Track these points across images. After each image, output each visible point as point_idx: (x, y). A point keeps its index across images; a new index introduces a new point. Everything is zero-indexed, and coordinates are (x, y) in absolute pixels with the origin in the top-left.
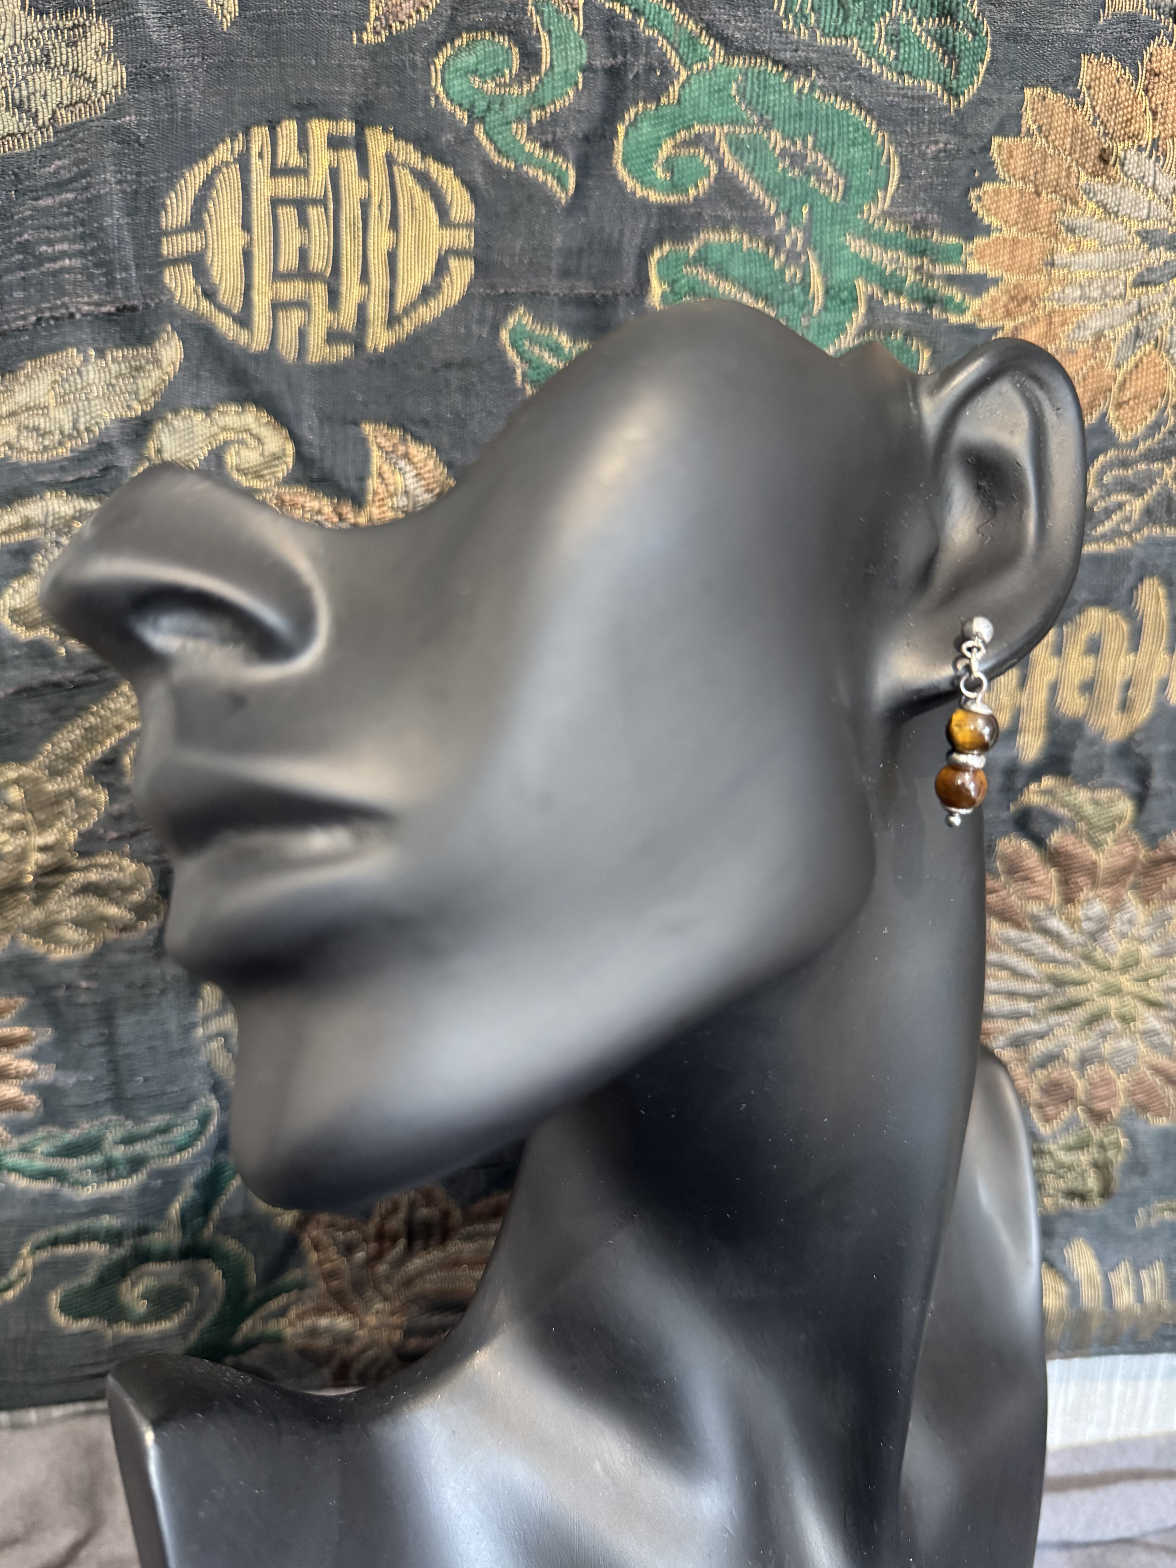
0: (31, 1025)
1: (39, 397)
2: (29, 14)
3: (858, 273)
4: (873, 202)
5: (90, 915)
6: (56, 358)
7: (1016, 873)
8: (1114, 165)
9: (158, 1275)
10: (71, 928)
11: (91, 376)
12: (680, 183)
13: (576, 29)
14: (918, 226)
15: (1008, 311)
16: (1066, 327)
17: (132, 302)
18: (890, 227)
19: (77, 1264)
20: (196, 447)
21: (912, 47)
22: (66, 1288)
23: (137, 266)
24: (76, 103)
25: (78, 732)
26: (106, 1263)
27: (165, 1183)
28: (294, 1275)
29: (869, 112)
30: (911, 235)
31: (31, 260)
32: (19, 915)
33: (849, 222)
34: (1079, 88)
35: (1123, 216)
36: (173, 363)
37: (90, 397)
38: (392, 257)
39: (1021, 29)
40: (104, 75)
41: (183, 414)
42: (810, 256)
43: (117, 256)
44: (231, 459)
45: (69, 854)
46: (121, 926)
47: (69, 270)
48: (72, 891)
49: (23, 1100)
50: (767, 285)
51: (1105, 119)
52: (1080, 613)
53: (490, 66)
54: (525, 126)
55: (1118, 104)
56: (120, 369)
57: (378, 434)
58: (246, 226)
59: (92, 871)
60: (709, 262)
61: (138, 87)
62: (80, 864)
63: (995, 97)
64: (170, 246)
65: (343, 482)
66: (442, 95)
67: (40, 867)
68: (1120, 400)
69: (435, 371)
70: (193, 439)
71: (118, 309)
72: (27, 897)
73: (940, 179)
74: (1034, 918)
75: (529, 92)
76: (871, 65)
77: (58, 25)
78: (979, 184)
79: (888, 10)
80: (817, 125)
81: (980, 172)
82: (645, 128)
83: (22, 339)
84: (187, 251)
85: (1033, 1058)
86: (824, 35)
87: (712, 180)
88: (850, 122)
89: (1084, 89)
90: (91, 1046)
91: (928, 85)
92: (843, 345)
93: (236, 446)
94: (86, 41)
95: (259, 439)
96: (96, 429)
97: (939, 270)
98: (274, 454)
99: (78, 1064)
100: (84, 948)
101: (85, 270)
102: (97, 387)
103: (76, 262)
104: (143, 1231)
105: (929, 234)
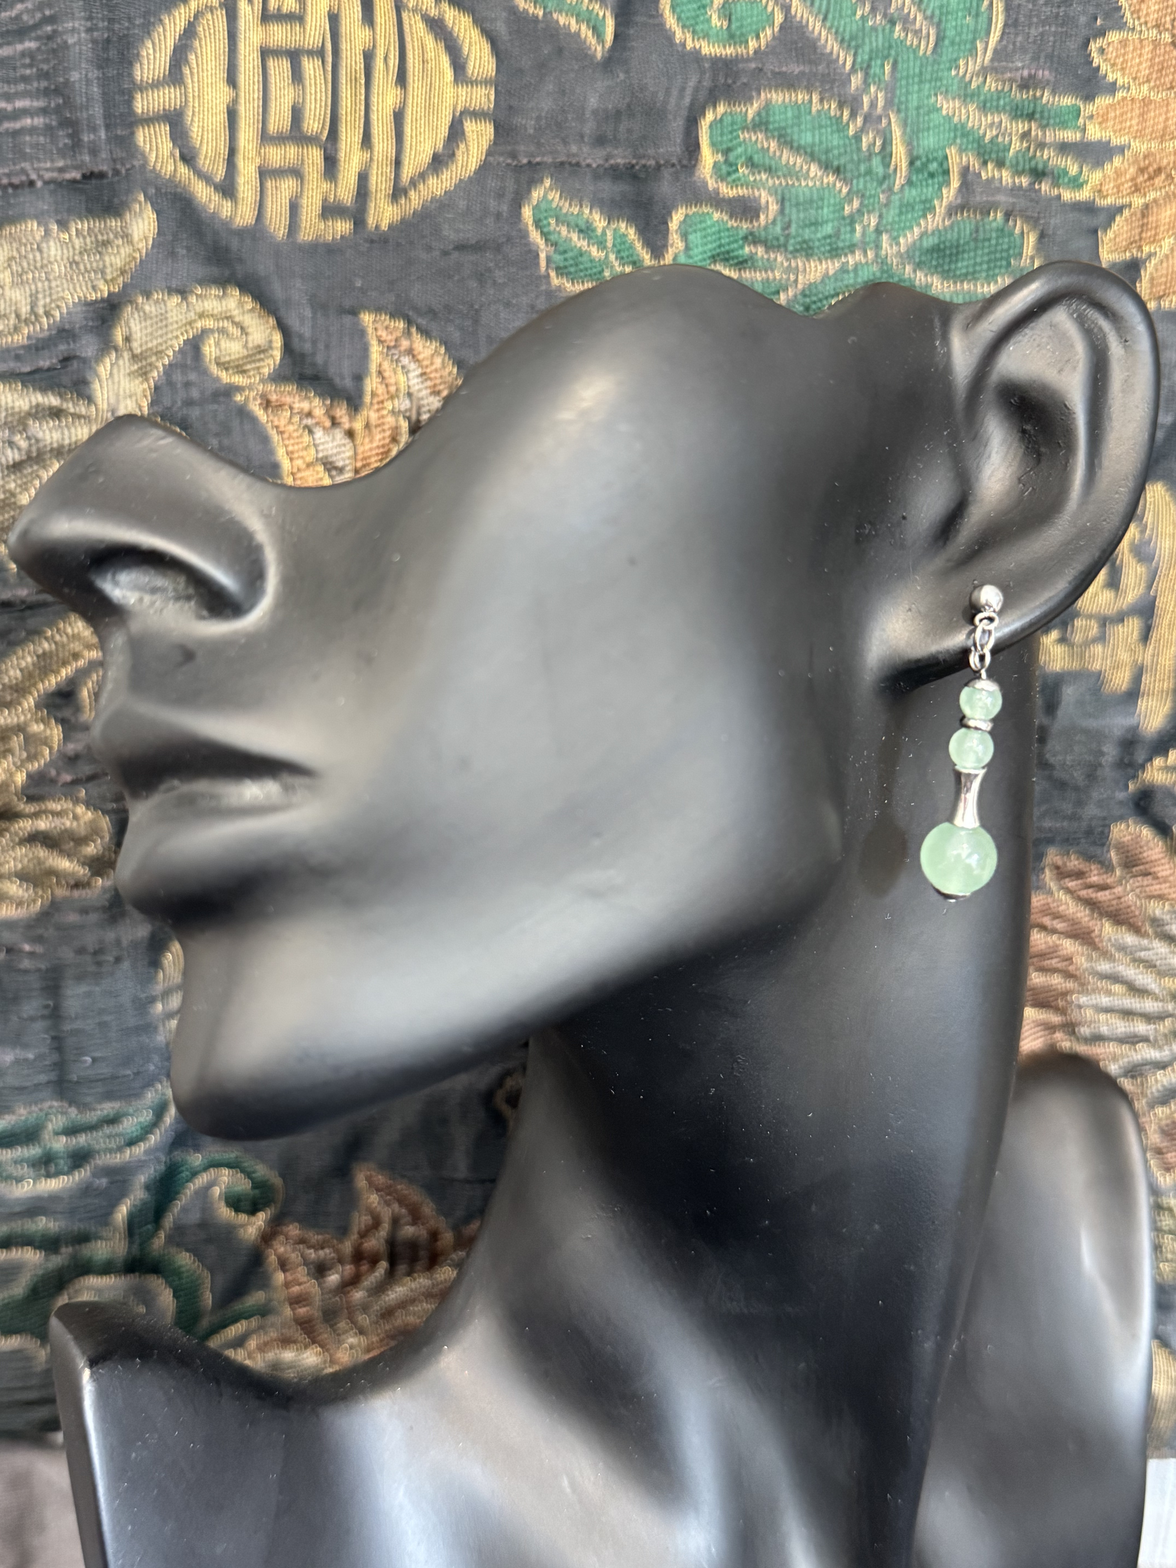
3: (951, 141)
4: (971, 55)
5: (37, 868)
6: (13, 230)
7: (1134, 866)
9: (99, 1290)
10: (15, 882)
11: (53, 252)
12: (738, 33)
14: (1026, 85)
15: (1136, 185)
17: (101, 168)
18: (991, 85)
19: (8, 1273)
20: (170, 336)
23: (108, 127)
25: (29, 659)
26: (40, 1272)
27: (112, 1183)
28: (256, 1298)
30: (1018, 95)
33: (941, 80)
36: (145, 238)
37: (51, 277)
38: (399, 117)
41: (156, 297)
42: (893, 120)
43: (85, 115)
44: (209, 350)
45: (15, 799)
46: (72, 882)
47: (31, 131)
48: (17, 839)
50: (840, 155)
56: (86, 244)
57: (378, 325)
58: (232, 80)
59: (41, 819)
60: (771, 127)
62: (27, 810)
65: (337, 381)
69: (445, 253)
70: (166, 326)
71: (84, 176)
73: (1053, 29)
74: (1155, 922)
78: (1102, 33)
81: (1103, 20)
84: (164, 109)
85: (1151, 1093)
87: (776, 29)
90: (32, 1019)
92: (930, 227)
93: (216, 335)
95: (242, 328)
96: (57, 314)
97: (1049, 136)
98: (259, 346)
99: (16, 1040)
100: (28, 906)
101: (48, 130)
102: (59, 267)
103: (39, 121)
104: (83, 1238)
105: (1038, 93)
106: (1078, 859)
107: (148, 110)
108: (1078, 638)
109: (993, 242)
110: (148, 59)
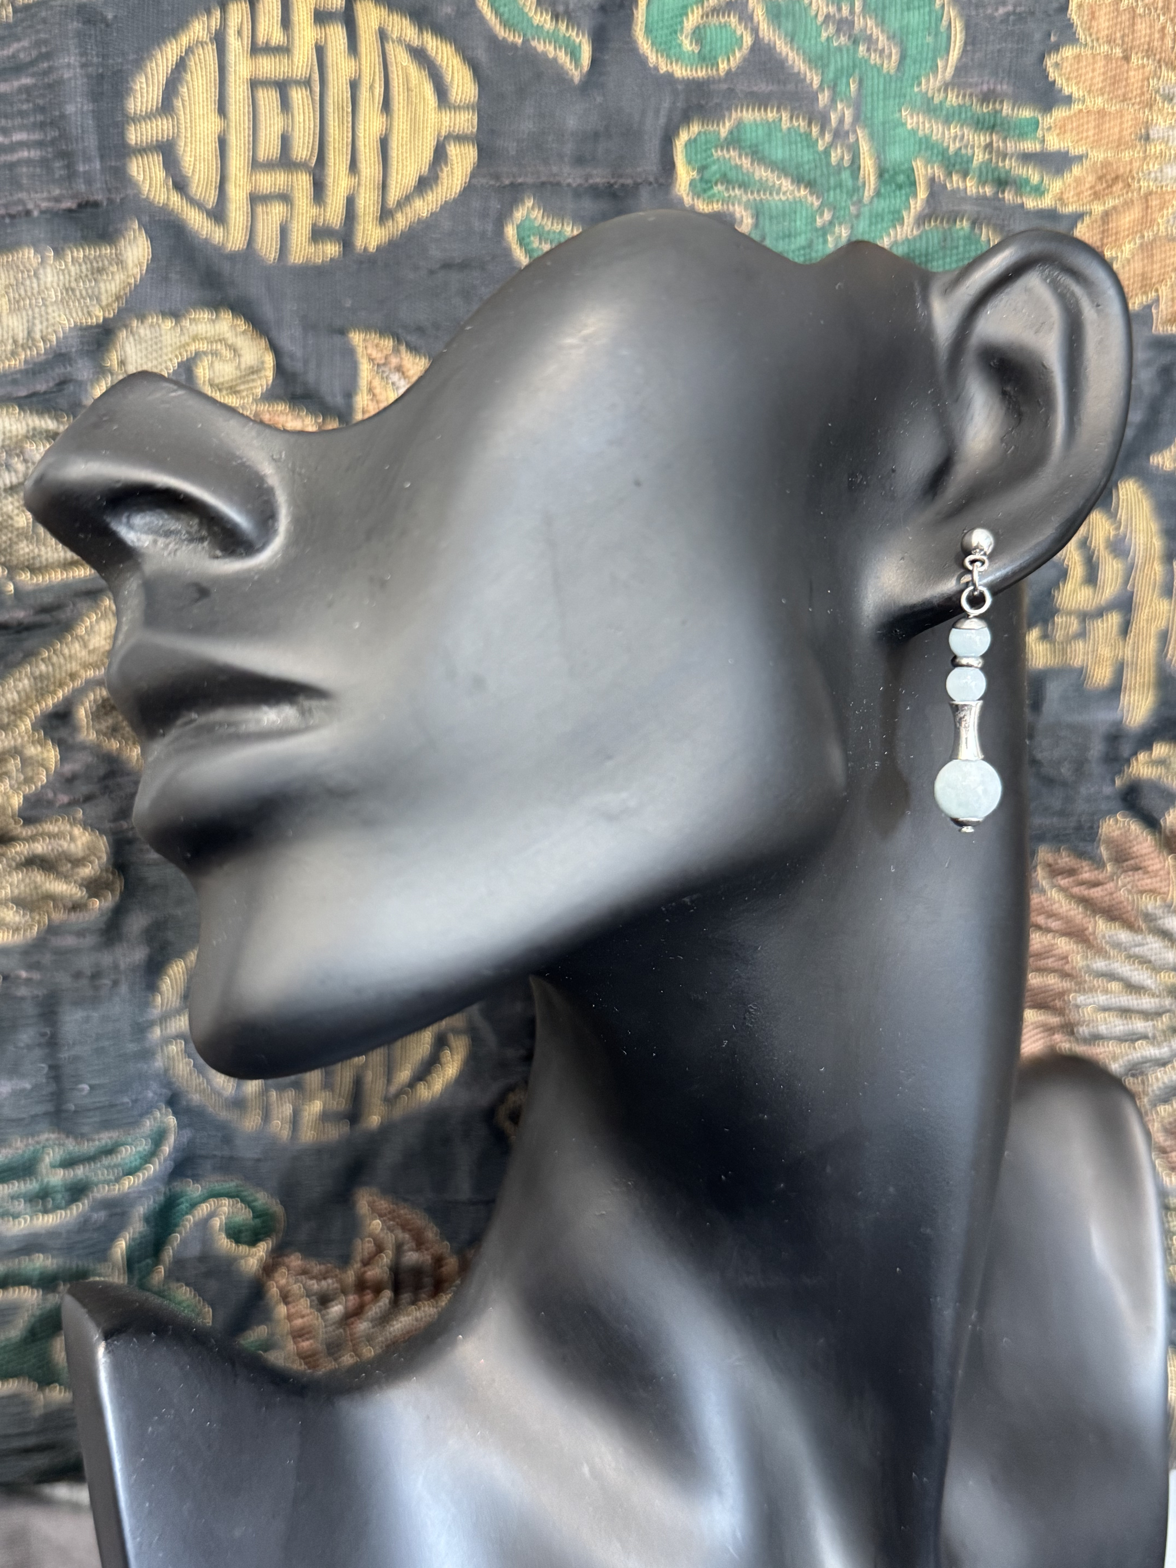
3: (917, 153)
4: (933, 73)
5: (34, 892)
6: (10, 259)
7: (1124, 861)
10: (11, 908)
11: (49, 279)
12: (709, 56)
14: (986, 98)
15: (1095, 193)
16: (1165, 212)
17: (96, 197)
18: (952, 100)
20: (165, 358)
23: (102, 157)
25: (26, 682)
26: (38, 1313)
27: (110, 1216)
28: (258, 1333)
30: (978, 109)
33: (905, 97)
36: (140, 264)
37: (48, 303)
38: (384, 144)
41: (150, 320)
42: (860, 135)
43: (80, 146)
44: (202, 372)
45: (12, 821)
46: (70, 905)
47: (29, 162)
48: (14, 864)
50: (810, 170)
56: (81, 271)
57: (368, 344)
59: (38, 841)
60: (743, 144)
62: (24, 833)
64: (139, 135)
65: (329, 399)
69: (432, 272)
70: (161, 348)
71: (80, 206)
73: (1010, 46)
74: (1149, 918)
78: (1056, 49)
81: (1058, 35)
84: (157, 141)
85: (1153, 1091)
87: (746, 51)
90: (29, 1047)
92: (899, 236)
93: (210, 357)
95: (235, 350)
97: (1011, 146)
98: (252, 367)
99: (14, 1070)
100: (25, 931)
101: (44, 163)
102: (56, 292)
103: (35, 154)
104: (81, 1275)
105: (998, 106)
106: (1069, 856)
107: (142, 141)
108: (1059, 635)
109: (961, 249)
110: (141, 93)
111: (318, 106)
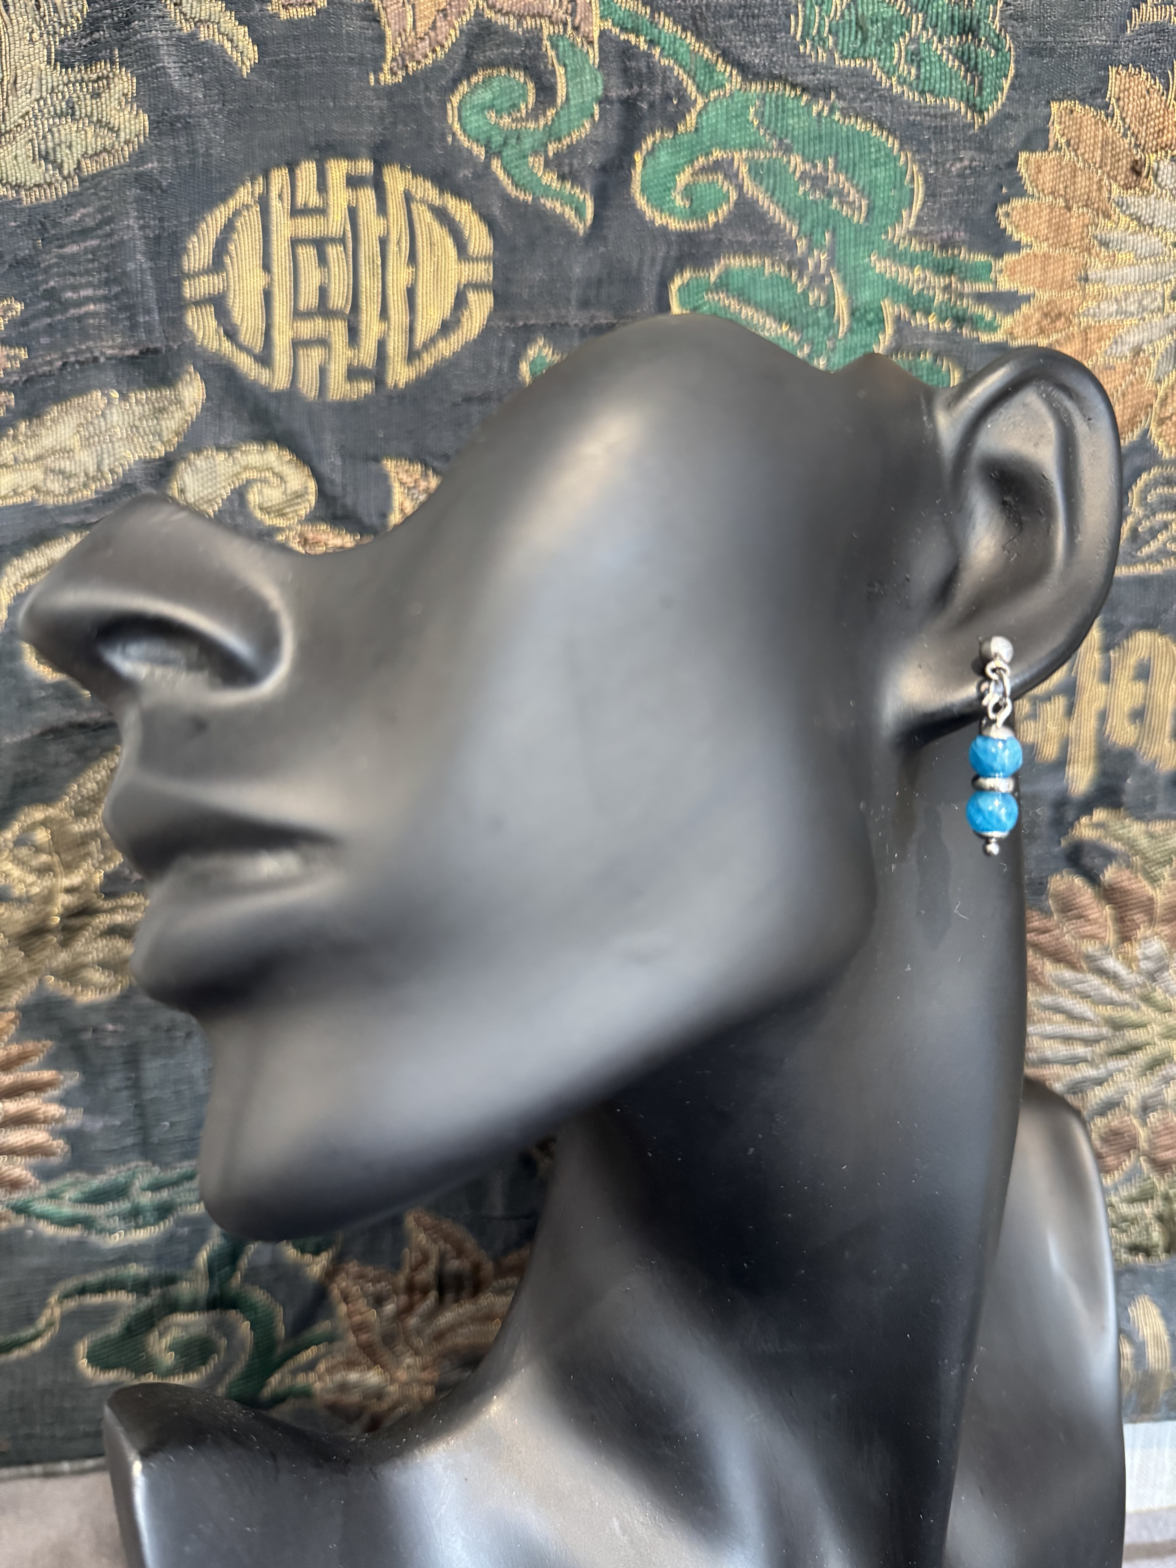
0: (59, 1069)
1: (65, 442)
2: (55, 68)
3: (884, 295)
4: (898, 222)
5: (117, 957)
6: (81, 401)
7: (1069, 911)
8: (1147, 177)
9: (185, 1327)
10: (98, 970)
11: (115, 418)
12: (699, 210)
13: (591, 62)
14: (945, 245)
15: (1041, 328)
16: (1103, 343)
17: (155, 345)
18: (916, 247)
19: (104, 1314)
20: (219, 486)
21: (933, 66)
22: (94, 1339)
23: (160, 309)
24: (101, 152)
25: (103, 772)
26: (133, 1312)
27: (192, 1231)
28: (323, 1327)
29: (891, 132)
30: (939, 255)
31: (57, 306)
32: (47, 957)
33: (873, 243)
34: (1107, 100)
35: (1158, 228)
36: (195, 403)
37: (114, 439)
38: (411, 293)
39: (1045, 43)
40: (127, 124)
41: (205, 453)
42: (834, 279)
43: (140, 300)
44: (253, 497)
45: (95, 896)
47: (94, 314)
48: (98, 932)
49: (51, 1145)
50: (790, 309)
51: (1136, 131)
52: (1127, 637)
53: (507, 101)
54: (542, 159)
55: (1149, 115)
56: (144, 411)
57: (400, 470)
58: (267, 267)
59: (118, 914)
60: (731, 288)
61: (160, 134)
62: (106, 906)
63: (1020, 113)
65: (366, 520)
66: (459, 132)
67: (66, 908)
68: (1162, 416)
69: (455, 405)
70: (215, 478)
71: (141, 352)
72: (54, 939)
73: (966, 197)
74: (1090, 959)
75: (546, 125)
76: (891, 85)
77: (82, 78)
78: (1007, 200)
79: (907, 29)
80: (837, 147)
81: (1008, 188)
82: (663, 157)
83: (49, 384)
84: (209, 294)
85: (1092, 1106)
86: (843, 57)
87: (731, 205)
88: (872, 142)
89: (1113, 101)
90: (118, 1090)
91: (951, 103)
93: (259, 484)
94: (109, 92)
95: (281, 478)
96: (120, 470)
97: (967, 287)
98: (297, 492)
99: (105, 1109)
100: (110, 990)
101: (109, 315)
102: (121, 430)
103: (101, 307)
104: (170, 1280)
105: (956, 252)
107: (195, 294)
110: (194, 251)
111: (351, 260)
